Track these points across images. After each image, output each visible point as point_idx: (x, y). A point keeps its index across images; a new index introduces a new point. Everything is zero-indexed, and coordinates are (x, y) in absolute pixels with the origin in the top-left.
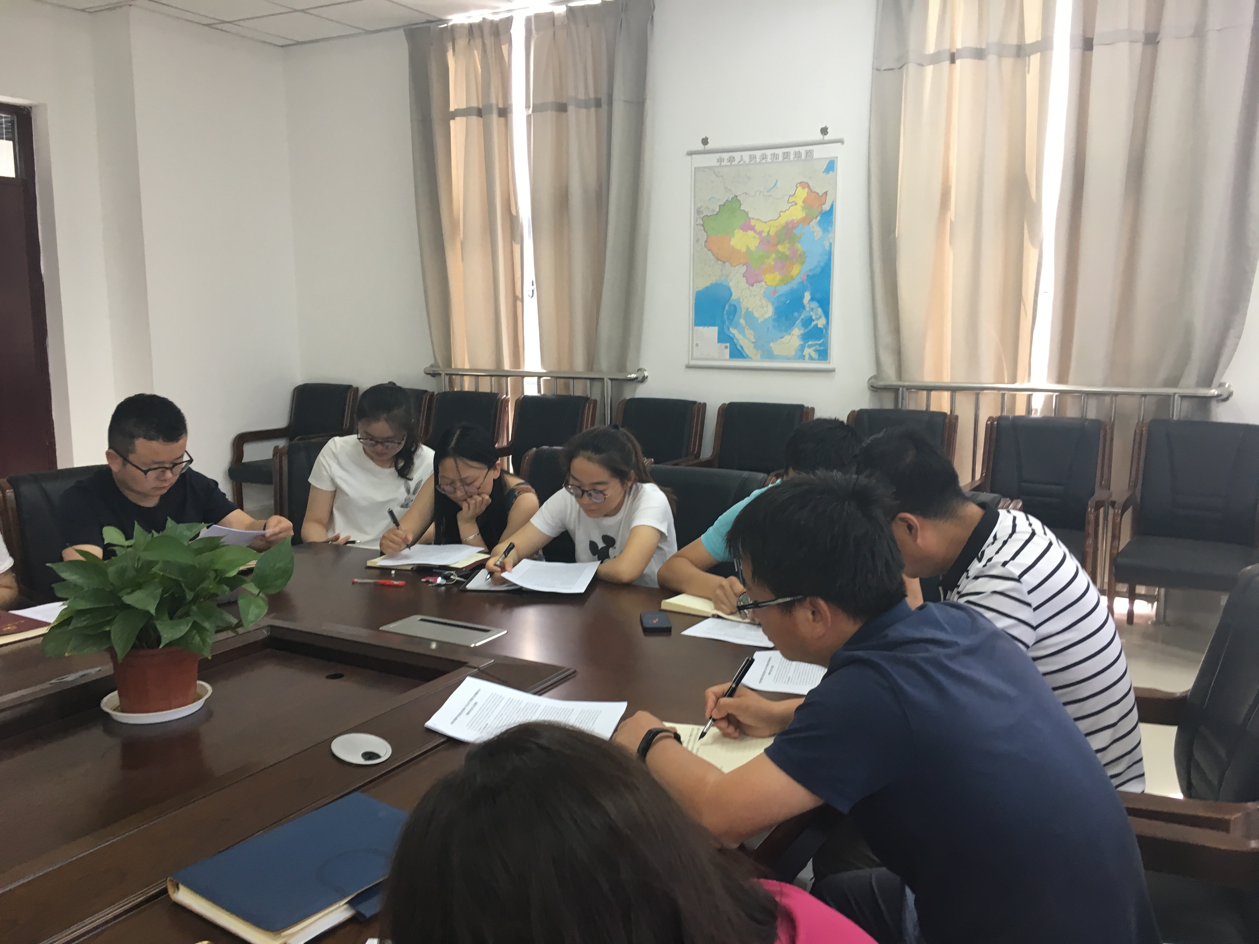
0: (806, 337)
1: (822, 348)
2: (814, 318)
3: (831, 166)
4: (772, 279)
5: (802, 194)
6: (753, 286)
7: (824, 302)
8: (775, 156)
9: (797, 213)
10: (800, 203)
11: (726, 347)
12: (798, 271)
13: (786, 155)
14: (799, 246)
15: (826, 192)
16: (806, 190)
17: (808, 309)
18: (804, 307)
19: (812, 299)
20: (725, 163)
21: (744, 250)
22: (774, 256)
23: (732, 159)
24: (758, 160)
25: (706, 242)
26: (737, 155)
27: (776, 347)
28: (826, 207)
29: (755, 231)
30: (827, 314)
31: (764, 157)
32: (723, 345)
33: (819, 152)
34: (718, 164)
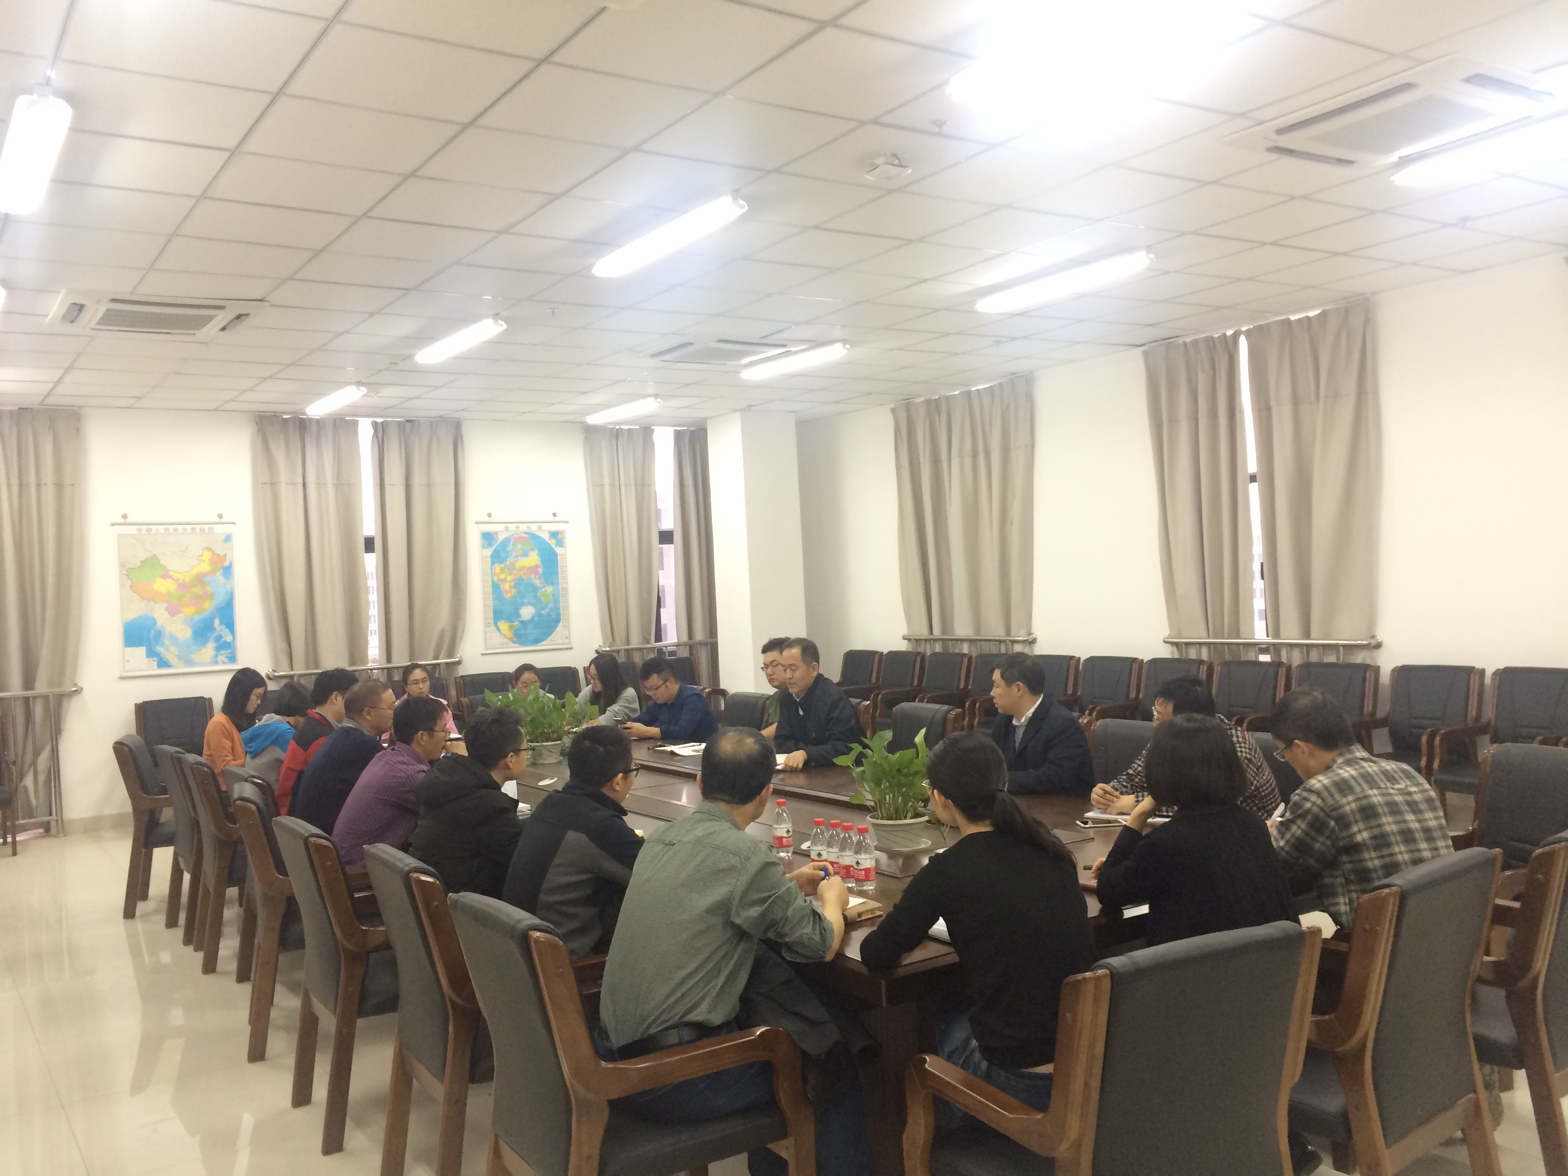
0: (218, 649)
1: (231, 655)
2: (223, 635)
3: (228, 538)
4: (189, 611)
5: (208, 555)
6: (173, 616)
7: (230, 625)
8: (185, 529)
9: (205, 567)
10: (207, 561)
11: (154, 661)
12: (208, 606)
13: (193, 530)
14: (209, 589)
15: (225, 555)
16: (211, 552)
17: (218, 630)
18: (214, 629)
19: (221, 623)
20: (144, 532)
21: (164, 591)
22: (189, 595)
23: (149, 530)
24: (171, 531)
25: (131, 586)
26: (154, 528)
27: (196, 657)
28: (227, 564)
29: (173, 579)
30: (232, 631)
31: (176, 530)
32: (152, 659)
33: (218, 529)
34: (137, 533)
